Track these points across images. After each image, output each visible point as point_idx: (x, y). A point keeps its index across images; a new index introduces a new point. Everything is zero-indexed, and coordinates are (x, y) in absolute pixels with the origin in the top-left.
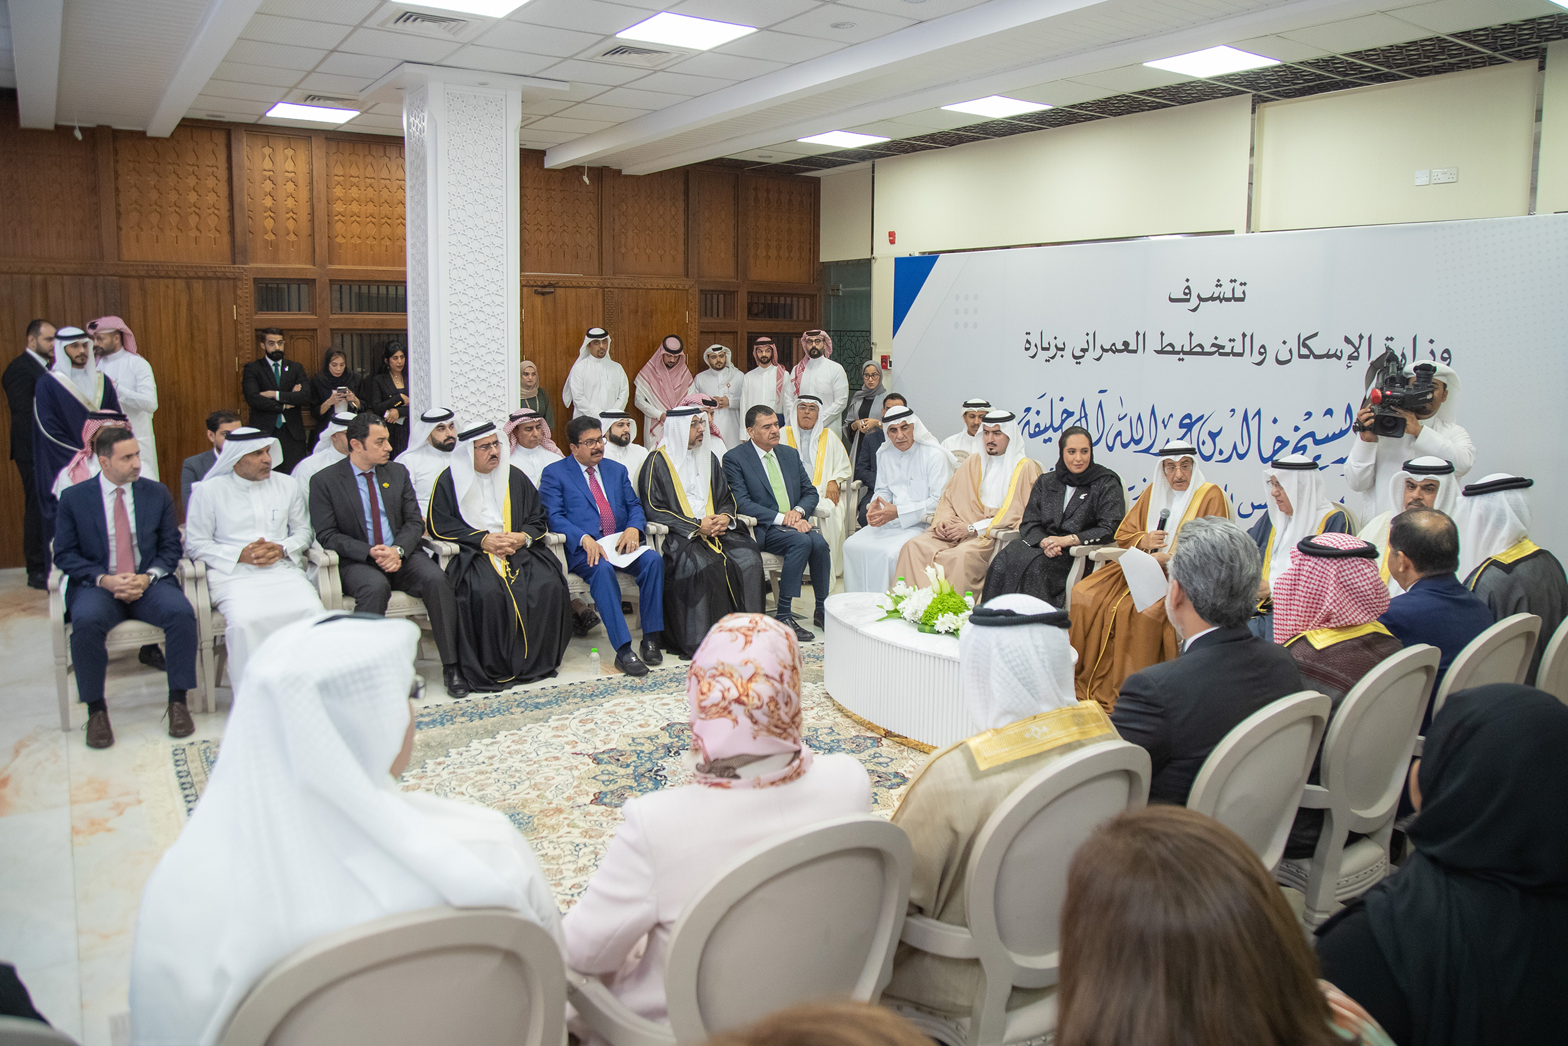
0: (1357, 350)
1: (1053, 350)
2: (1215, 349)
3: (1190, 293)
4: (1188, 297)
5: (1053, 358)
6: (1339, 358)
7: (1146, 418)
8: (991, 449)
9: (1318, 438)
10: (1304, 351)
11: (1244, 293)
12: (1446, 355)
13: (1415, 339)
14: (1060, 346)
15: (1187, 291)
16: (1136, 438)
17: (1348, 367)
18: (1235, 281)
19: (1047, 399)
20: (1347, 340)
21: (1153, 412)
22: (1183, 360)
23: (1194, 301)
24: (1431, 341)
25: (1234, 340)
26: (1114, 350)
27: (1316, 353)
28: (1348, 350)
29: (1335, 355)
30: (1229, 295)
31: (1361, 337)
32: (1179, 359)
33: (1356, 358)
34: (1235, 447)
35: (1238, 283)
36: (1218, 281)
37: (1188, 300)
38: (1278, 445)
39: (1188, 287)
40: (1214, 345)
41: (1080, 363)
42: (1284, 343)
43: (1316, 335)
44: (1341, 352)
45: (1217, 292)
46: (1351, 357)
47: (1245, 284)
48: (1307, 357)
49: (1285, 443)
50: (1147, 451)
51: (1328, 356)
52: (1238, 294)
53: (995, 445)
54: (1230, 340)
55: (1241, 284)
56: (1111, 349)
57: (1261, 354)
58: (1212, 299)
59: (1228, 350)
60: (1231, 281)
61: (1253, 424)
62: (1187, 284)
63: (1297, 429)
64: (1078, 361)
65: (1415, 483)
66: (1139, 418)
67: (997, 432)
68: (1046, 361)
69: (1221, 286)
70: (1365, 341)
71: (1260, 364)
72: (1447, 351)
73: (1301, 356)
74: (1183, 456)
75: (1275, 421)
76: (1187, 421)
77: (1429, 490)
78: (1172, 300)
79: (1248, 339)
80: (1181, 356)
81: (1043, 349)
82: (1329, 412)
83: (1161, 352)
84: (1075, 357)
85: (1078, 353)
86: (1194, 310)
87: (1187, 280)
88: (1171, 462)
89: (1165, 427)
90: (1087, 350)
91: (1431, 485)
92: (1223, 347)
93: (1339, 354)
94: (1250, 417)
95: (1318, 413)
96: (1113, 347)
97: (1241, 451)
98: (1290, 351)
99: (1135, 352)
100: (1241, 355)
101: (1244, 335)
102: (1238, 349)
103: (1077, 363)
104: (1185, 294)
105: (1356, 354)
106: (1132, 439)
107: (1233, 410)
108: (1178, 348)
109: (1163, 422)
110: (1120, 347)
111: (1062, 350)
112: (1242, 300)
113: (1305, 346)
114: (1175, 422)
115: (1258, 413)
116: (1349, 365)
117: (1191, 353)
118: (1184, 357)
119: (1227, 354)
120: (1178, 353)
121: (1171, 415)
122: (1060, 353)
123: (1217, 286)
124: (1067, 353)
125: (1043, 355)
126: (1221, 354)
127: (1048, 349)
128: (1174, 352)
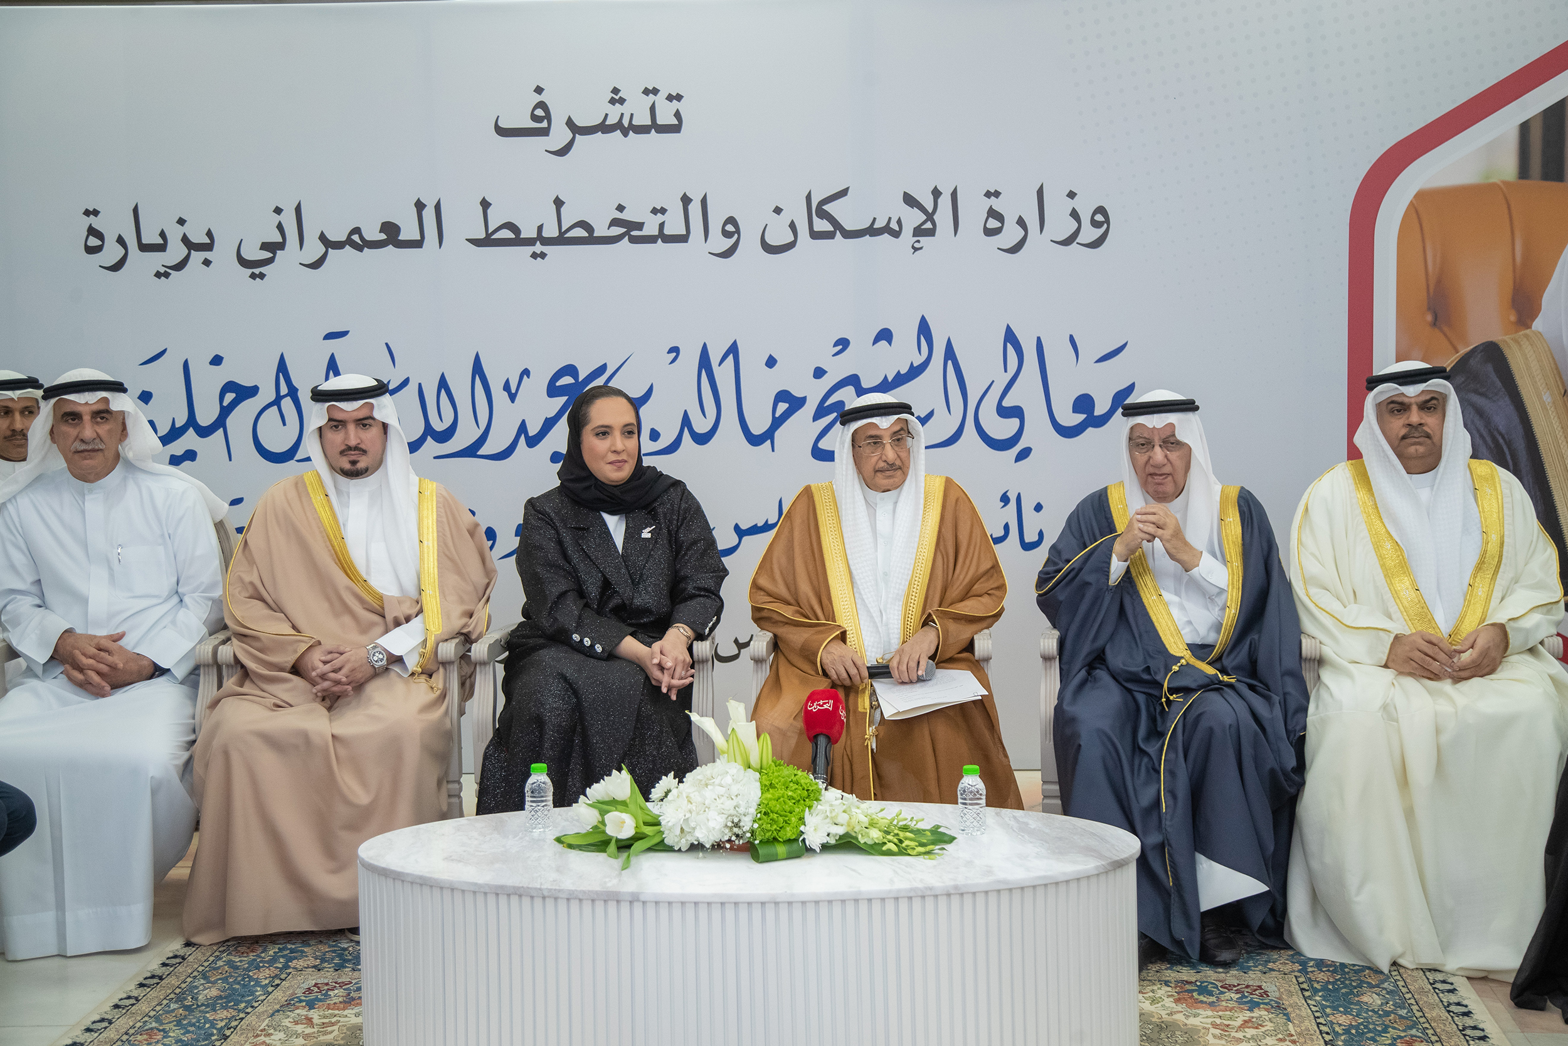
0: (930, 217)
1: (176, 251)
2: (621, 230)
3: (548, 116)
4: (545, 124)
5: (180, 266)
6: (896, 234)
7: (460, 385)
8: (354, 463)
9: (865, 384)
10: (821, 225)
11: (678, 115)
12: (1099, 218)
13: (1040, 193)
14: (202, 239)
15: (540, 112)
16: (439, 426)
17: (915, 249)
18: (655, 91)
19: (170, 367)
20: (910, 200)
21: (478, 369)
22: (543, 255)
23: (560, 135)
24: (1072, 195)
25: (663, 211)
26: (356, 241)
27: (848, 228)
28: (913, 218)
29: (886, 229)
30: (643, 119)
31: (936, 193)
32: (534, 256)
33: (931, 233)
34: (686, 421)
35: (663, 95)
36: (616, 91)
37: (545, 132)
38: (782, 407)
39: (541, 105)
40: (615, 222)
41: (262, 276)
42: (778, 211)
43: (844, 193)
44: (899, 222)
45: (614, 114)
46: (919, 232)
47: (679, 98)
48: (829, 235)
49: (796, 403)
50: (471, 451)
51: (872, 231)
52: (665, 117)
53: (364, 452)
54: (655, 211)
55: (670, 98)
56: (349, 242)
57: (727, 234)
58: (604, 128)
59: (651, 229)
60: (646, 92)
61: (724, 374)
62: (538, 98)
63: (819, 373)
64: (257, 271)
65: (1406, 400)
66: (443, 384)
67: (364, 422)
68: (158, 275)
69: (622, 101)
70: (945, 202)
71: (728, 254)
72: (1101, 210)
73: (815, 235)
74: (896, 417)
75: (771, 362)
76: (567, 380)
77: (1429, 409)
78: (501, 132)
79: (695, 209)
80: (538, 248)
81: (144, 248)
82: (885, 335)
83: (487, 241)
84: (244, 262)
85: (253, 253)
86: (563, 152)
87: (539, 90)
88: (873, 432)
89: (513, 397)
90: (281, 246)
91: (1433, 398)
92: (640, 226)
93: (894, 226)
94: (715, 360)
95: (861, 341)
96: (356, 238)
97: (702, 425)
98: (792, 226)
99: (418, 244)
100: (683, 239)
101: (686, 200)
102: (675, 226)
103: (253, 276)
104: (535, 118)
105: (929, 225)
106: (429, 431)
107: (675, 350)
108: (528, 232)
109: (507, 387)
110: (373, 233)
111: (208, 247)
112: (676, 129)
113: (823, 215)
114: (537, 384)
115: (733, 350)
116: (917, 245)
117: (562, 240)
118: (546, 249)
119: (651, 239)
120: (530, 242)
121: (526, 373)
122: (197, 257)
123: (613, 101)
124: (223, 254)
125: (142, 264)
126: (634, 240)
127: (161, 248)
128: (518, 241)
